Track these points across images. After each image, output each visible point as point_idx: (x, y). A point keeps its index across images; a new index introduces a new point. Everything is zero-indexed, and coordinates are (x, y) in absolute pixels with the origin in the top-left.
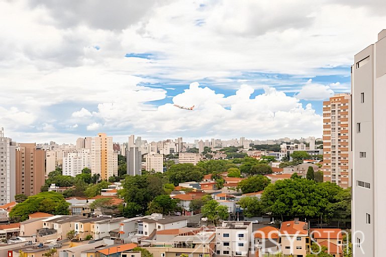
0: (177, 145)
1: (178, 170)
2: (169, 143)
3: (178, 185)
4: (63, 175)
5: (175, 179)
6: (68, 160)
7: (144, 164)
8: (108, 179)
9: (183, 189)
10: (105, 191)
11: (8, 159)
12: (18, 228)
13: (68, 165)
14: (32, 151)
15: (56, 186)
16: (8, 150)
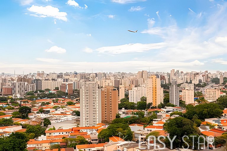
0: (204, 77)
1: (205, 108)
2: (198, 76)
3: (205, 121)
4: (129, 102)
5: (203, 114)
6: (132, 92)
7: (181, 94)
8: (157, 106)
9: (208, 124)
10: (155, 120)
11: (97, 97)
12: (103, 147)
13: (132, 95)
14: (110, 91)
15: (125, 109)
16: (97, 91)
